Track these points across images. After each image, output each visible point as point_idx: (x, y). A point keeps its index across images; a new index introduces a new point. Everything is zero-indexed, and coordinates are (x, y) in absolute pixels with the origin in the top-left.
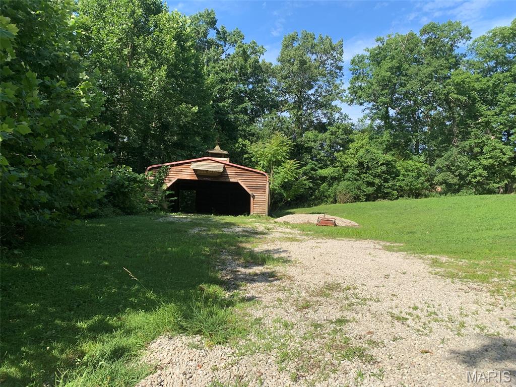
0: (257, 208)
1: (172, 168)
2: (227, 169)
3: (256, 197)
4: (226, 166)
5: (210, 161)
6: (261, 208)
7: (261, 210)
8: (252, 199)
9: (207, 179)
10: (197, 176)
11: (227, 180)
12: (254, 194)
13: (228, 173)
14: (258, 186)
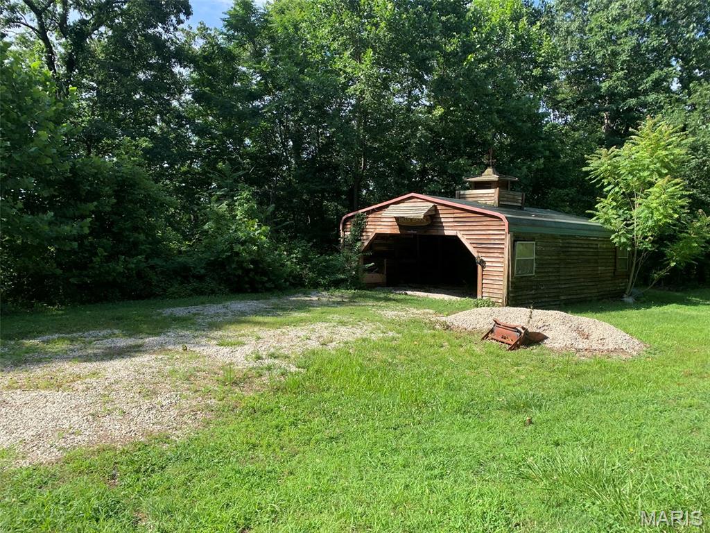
0: (490, 286)
1: (370, 216)
2: (440, 212)
3: (487, 264)
4: (439, 207)
5: (415, 200)
6: (495, 286)
7: (496, 291)
8: (479, 267)
9: (412, 232)
10: (401, 227)
11: (440, 233)
12: (485, 259)
13: (442, 220)
14: (492, 242)
